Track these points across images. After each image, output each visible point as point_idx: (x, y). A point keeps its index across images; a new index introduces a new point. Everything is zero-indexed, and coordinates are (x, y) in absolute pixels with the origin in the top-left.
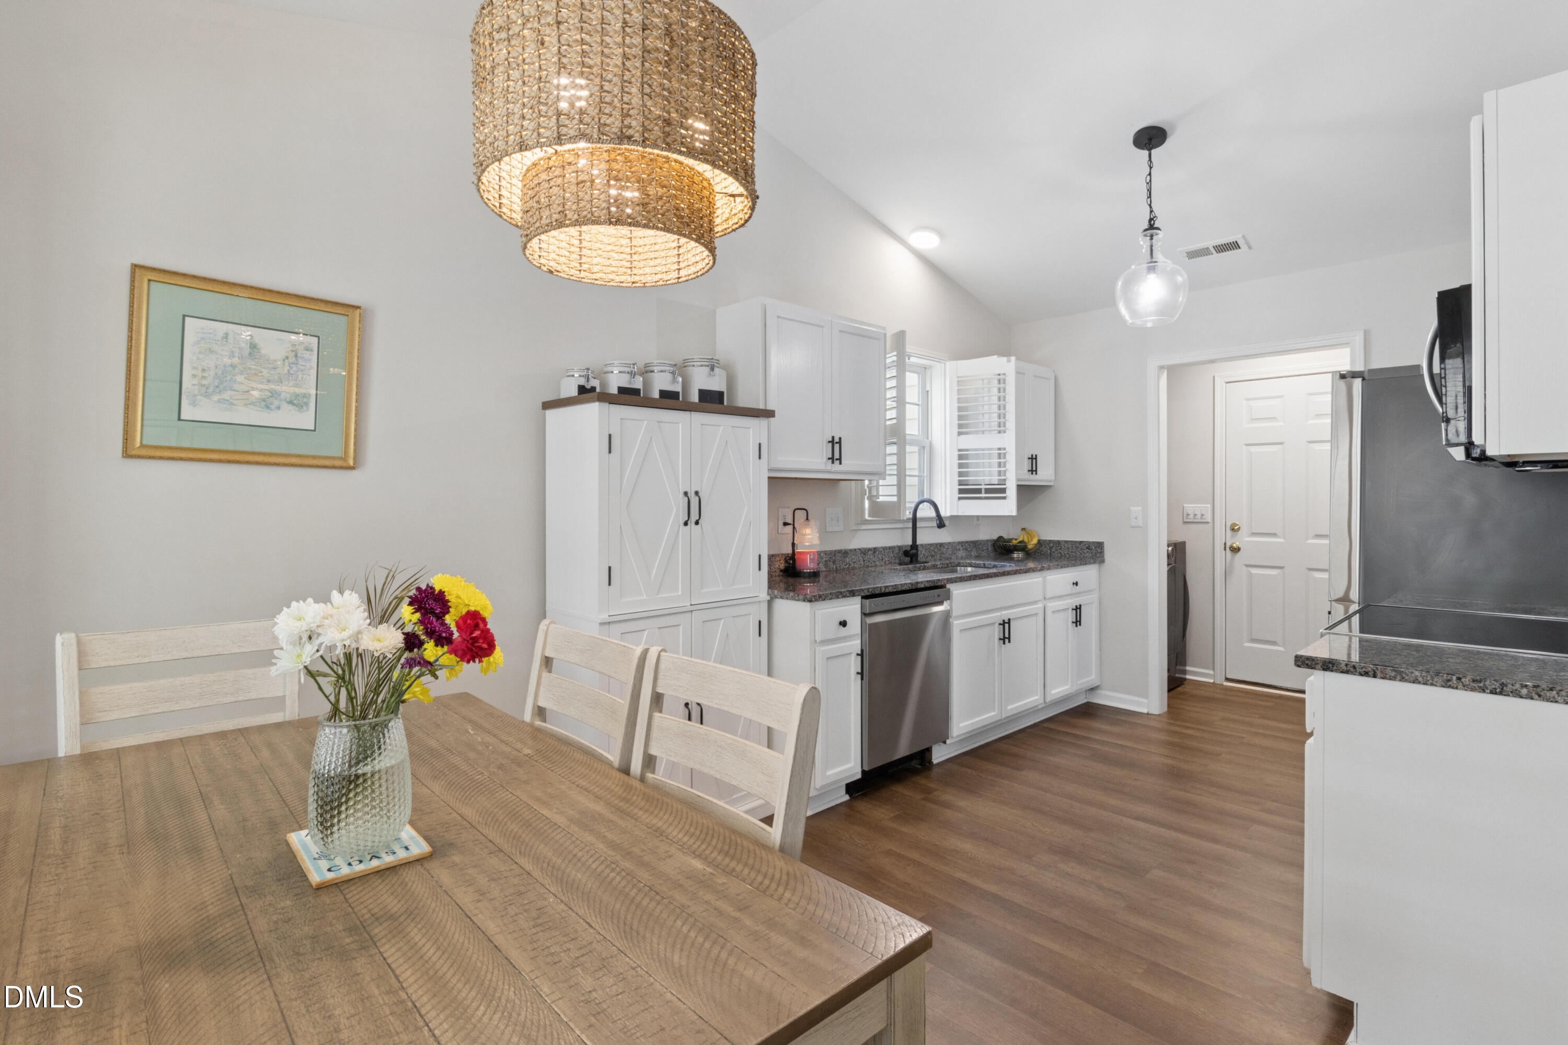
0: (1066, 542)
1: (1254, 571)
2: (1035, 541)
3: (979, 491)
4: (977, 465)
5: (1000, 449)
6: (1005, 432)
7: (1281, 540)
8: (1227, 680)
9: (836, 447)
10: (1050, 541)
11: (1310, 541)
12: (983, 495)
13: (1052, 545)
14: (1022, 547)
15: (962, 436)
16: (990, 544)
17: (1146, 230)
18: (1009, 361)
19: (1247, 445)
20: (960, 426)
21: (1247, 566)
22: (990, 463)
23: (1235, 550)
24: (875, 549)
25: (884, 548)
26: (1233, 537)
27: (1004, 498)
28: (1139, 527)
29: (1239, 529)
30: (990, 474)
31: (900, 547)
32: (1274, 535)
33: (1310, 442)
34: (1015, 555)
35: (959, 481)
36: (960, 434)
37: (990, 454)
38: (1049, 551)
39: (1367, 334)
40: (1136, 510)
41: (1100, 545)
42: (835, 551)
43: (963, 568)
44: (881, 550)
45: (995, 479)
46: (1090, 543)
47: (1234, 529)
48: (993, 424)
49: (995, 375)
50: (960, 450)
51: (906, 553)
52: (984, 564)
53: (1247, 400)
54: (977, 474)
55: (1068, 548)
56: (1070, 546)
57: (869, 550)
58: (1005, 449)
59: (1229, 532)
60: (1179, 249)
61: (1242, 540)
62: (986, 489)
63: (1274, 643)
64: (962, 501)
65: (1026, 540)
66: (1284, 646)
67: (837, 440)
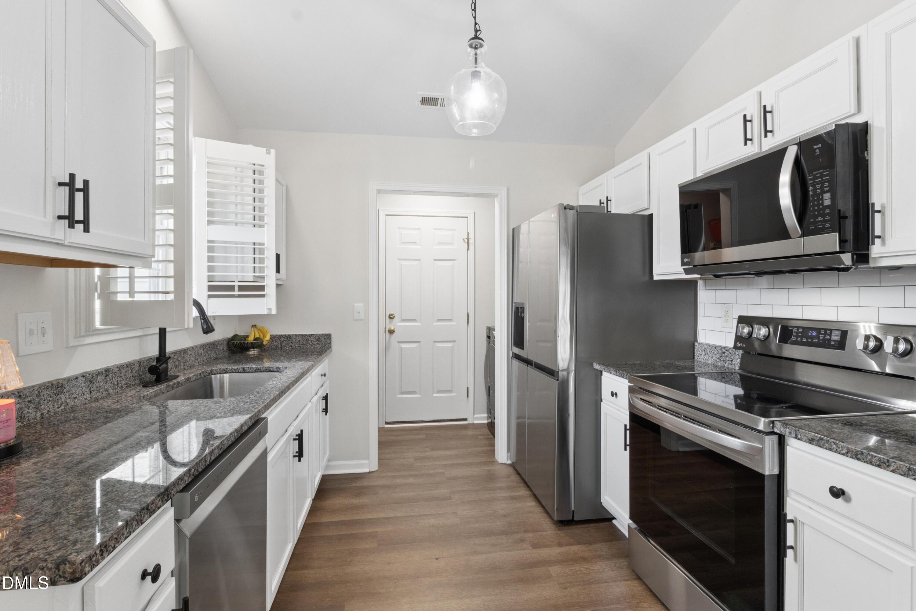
0: (297, 335)
1: (403, 345)
2: (268, 338)
3: (232, 288)
4: (226, 260)
5: (254, 244)
6: (261, 226)
7: (419, 324)
8: (387, 423)
9: (79, 196)
10: (281, 336)
11: (435, 324)
12: (236, 293)
13: (283, 339)
14: (258, 344)
15: (212, 226)
16: (225, 343)
17: (472, 39)
18: (268, 153)
19: (399, 259)
20: (210, 214)
21: (399, 342)
22: (243, 258)
23: (391, 332)
24: (107, 371)
25: (120, 368)
26: (390, 323)
27: (263, 296)
28: (362, 320)
29: (394, 317)
30: (243, 270)
31: (140, 362)
32: (414, 320)
33: (435, 260)
34: (251, 353)
35: (209, 276)
36: (210, 222)
37: (242, 248)
38: (280, 345)
39: (508, 190)
40: (359, 306)
41: (329, 336)
42: (40, 386)
43: (218, 376)
44: (116, 370)
45: (249, 276)
46: (320, 335)
47: (391, 317)
48: (246, 216)
49: (250, 164)
50: (209, 241)
51: (152, 370)
52: (244, 369)
53: (399, 228)
54: (226, 269)
55: (299, 341)
56: (301, 339)
57: (99, 373)
58: (263, 244)
59: (388, 320)
60: (419, 93)
61: (396, 324)
62: (239, 286)
63: (414, 393)
64: (212, 300)
65: (262, 337)
66: (420, 394)
67: (79, 184)
